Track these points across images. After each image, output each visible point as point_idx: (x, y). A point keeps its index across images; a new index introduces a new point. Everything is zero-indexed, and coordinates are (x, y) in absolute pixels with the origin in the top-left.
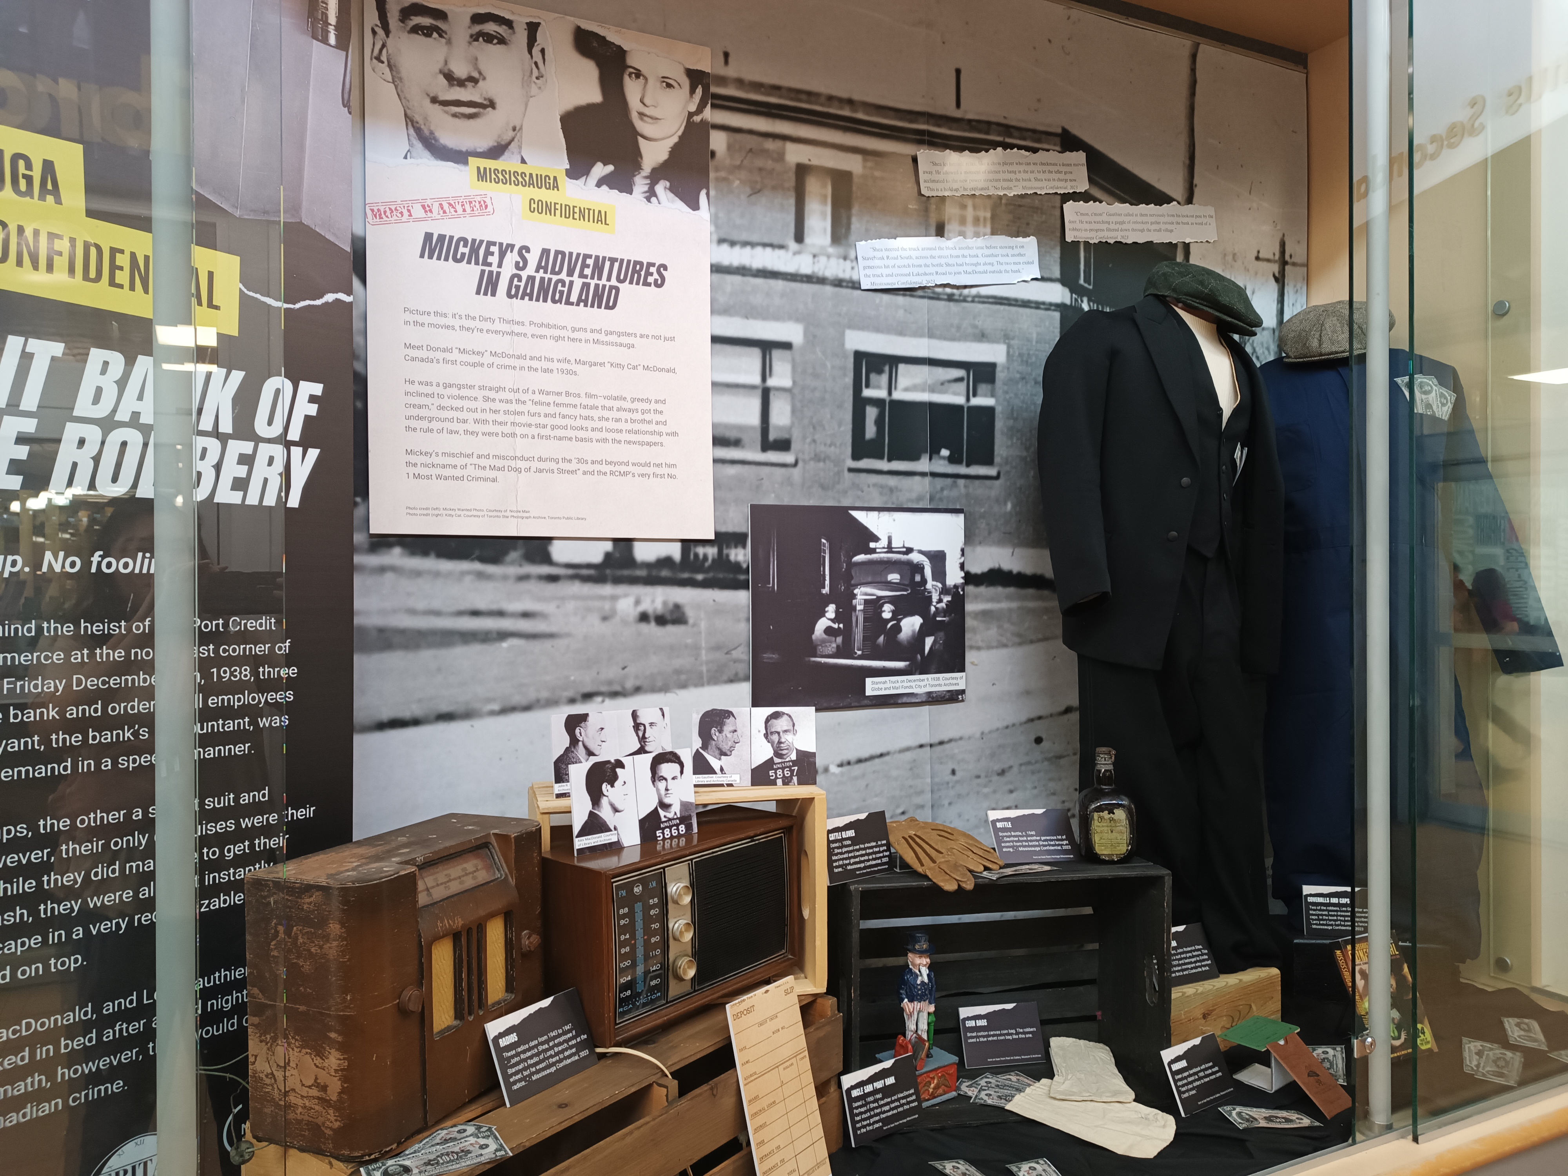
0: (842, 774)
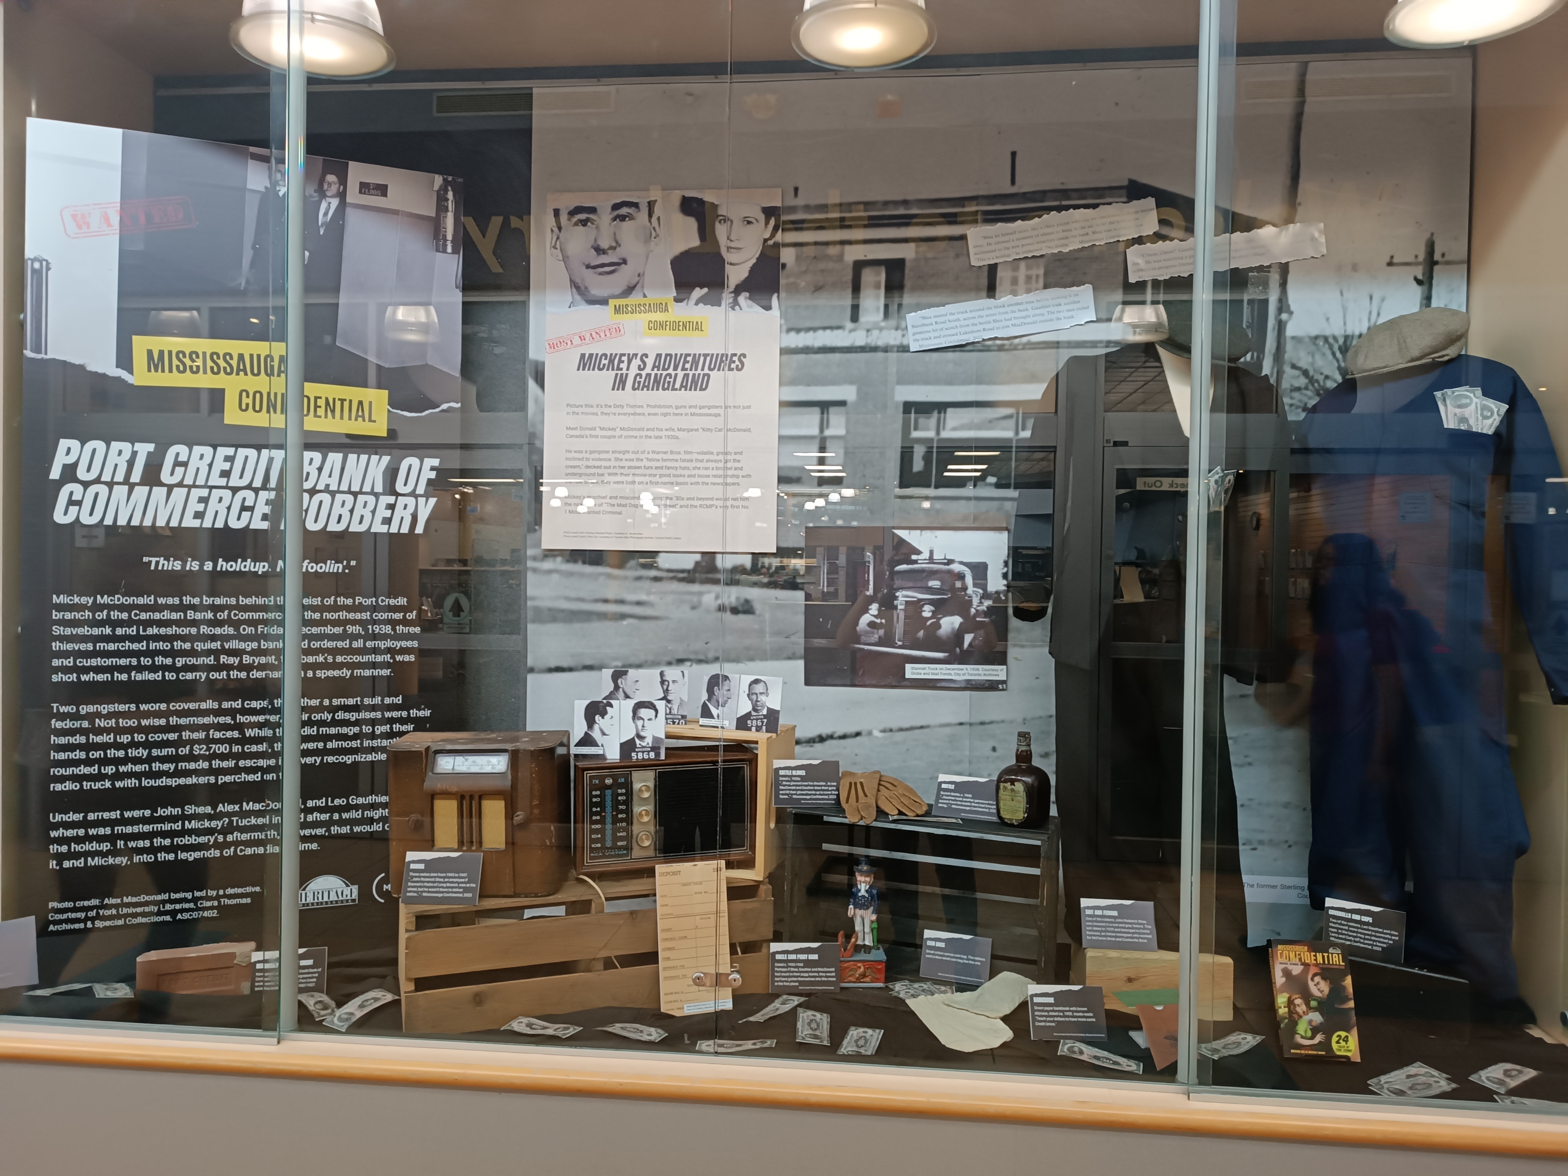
0: (885, 738)
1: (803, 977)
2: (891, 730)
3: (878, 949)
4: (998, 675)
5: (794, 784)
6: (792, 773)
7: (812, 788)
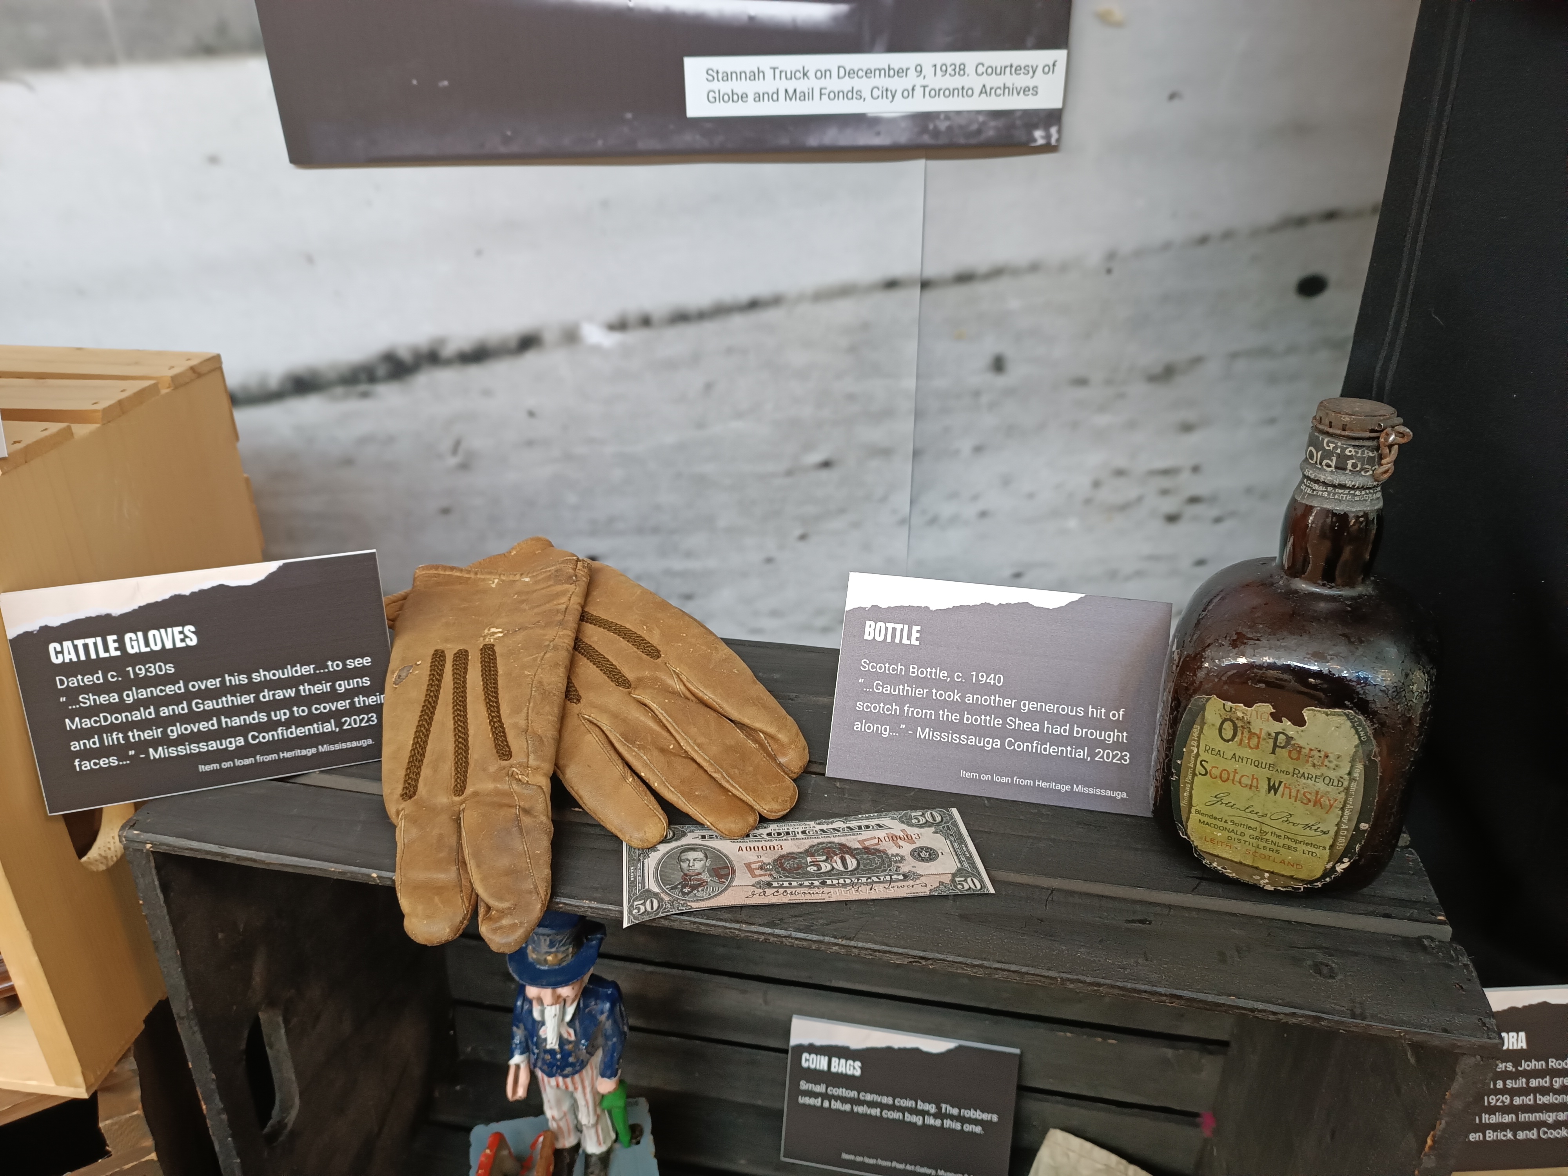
0: (626, 351)
2: (646, 322)
3: (635, 1134)
4: (1035, 90)
5: (144, 694)
6: (122, 647)
7: (246, 699)
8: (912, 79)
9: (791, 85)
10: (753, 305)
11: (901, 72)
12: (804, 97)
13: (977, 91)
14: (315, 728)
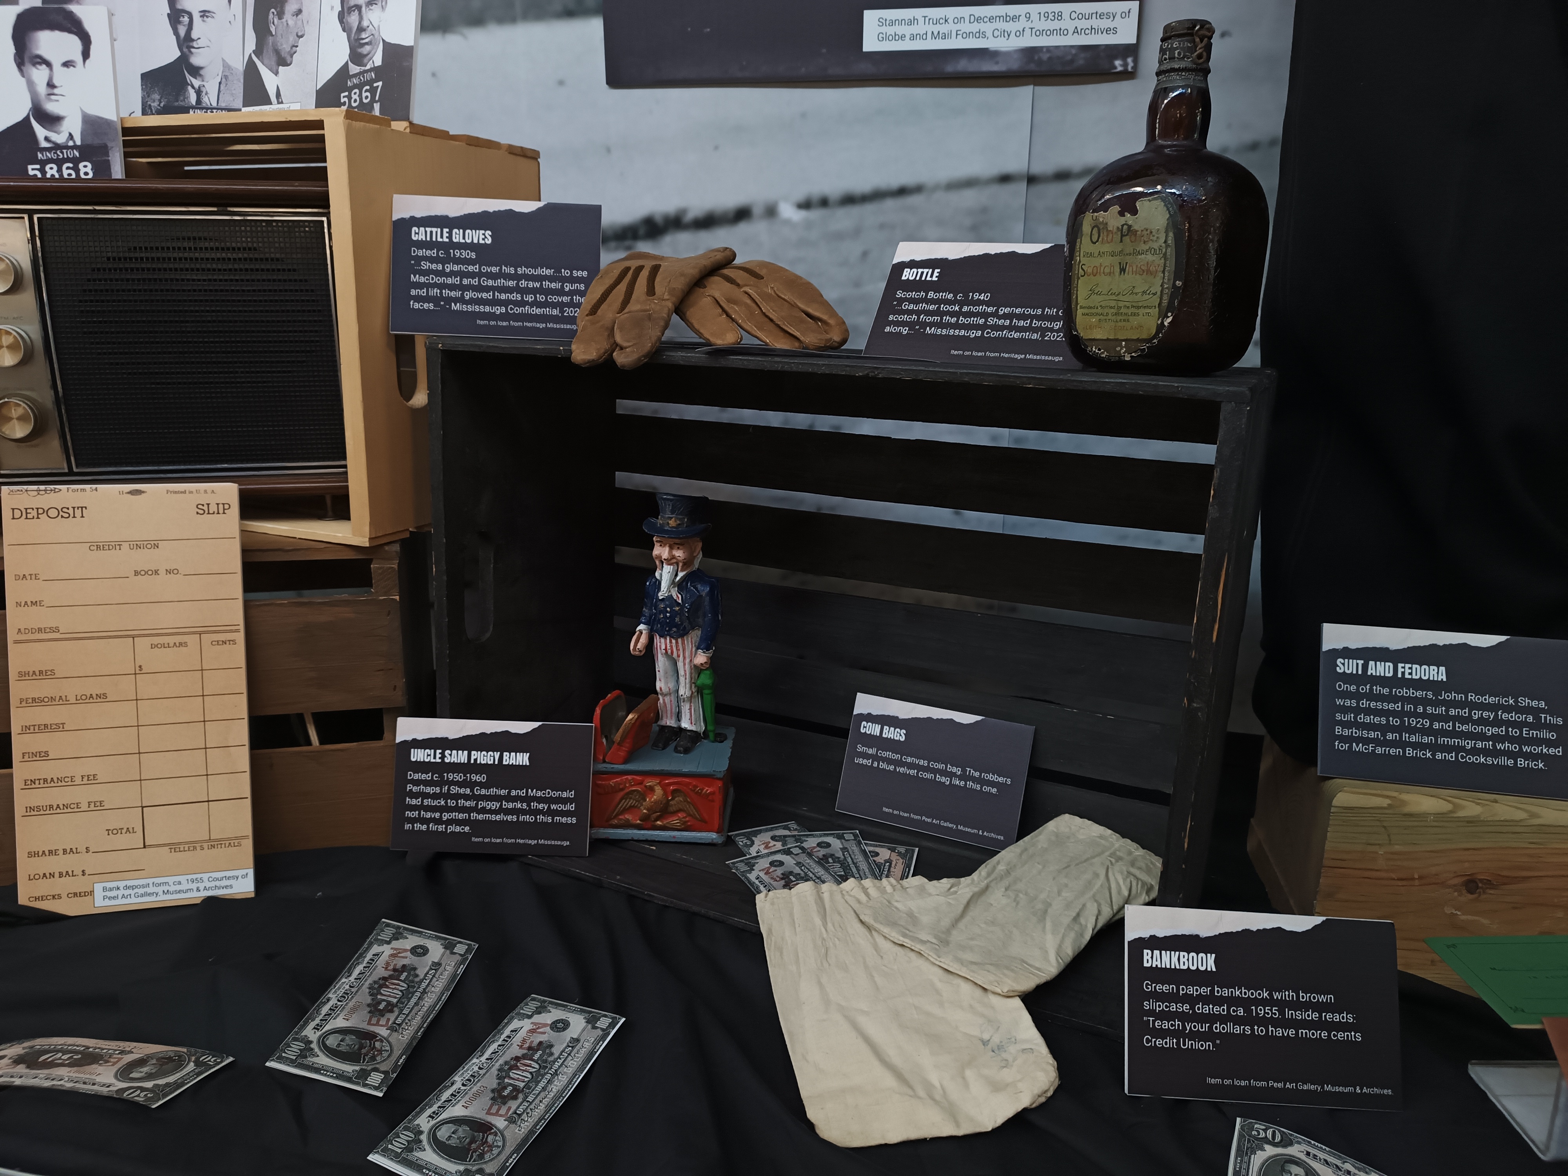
0: (808, 225)
1: (484, 811)
2: (824, 202)
3: (720, 738)
4: (1115, 31)
5: (456, 268)
6: (450, 237)
7: (511, 283)
8: (1022, 23)
9: (936, 29)
10: (902, 192)
11: (1015, 18)
12: (944, 37)
13: (1071, 32)
14: (547, 311)
